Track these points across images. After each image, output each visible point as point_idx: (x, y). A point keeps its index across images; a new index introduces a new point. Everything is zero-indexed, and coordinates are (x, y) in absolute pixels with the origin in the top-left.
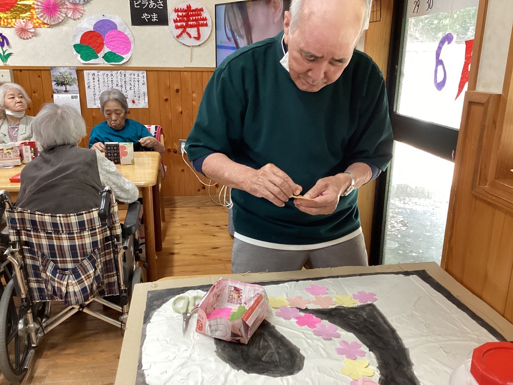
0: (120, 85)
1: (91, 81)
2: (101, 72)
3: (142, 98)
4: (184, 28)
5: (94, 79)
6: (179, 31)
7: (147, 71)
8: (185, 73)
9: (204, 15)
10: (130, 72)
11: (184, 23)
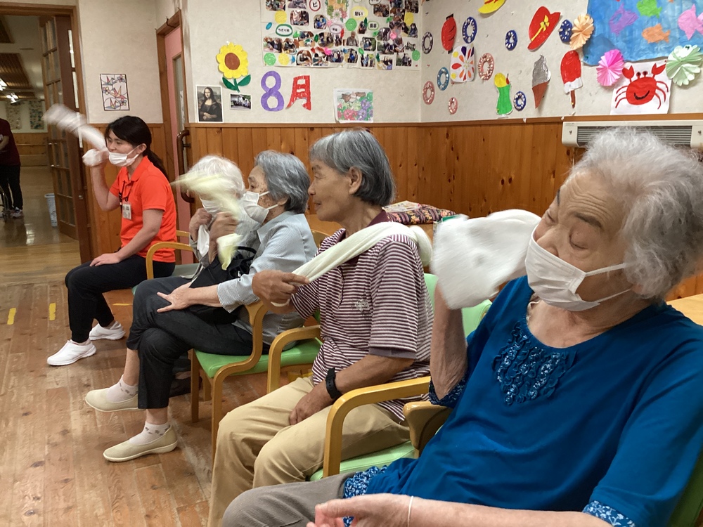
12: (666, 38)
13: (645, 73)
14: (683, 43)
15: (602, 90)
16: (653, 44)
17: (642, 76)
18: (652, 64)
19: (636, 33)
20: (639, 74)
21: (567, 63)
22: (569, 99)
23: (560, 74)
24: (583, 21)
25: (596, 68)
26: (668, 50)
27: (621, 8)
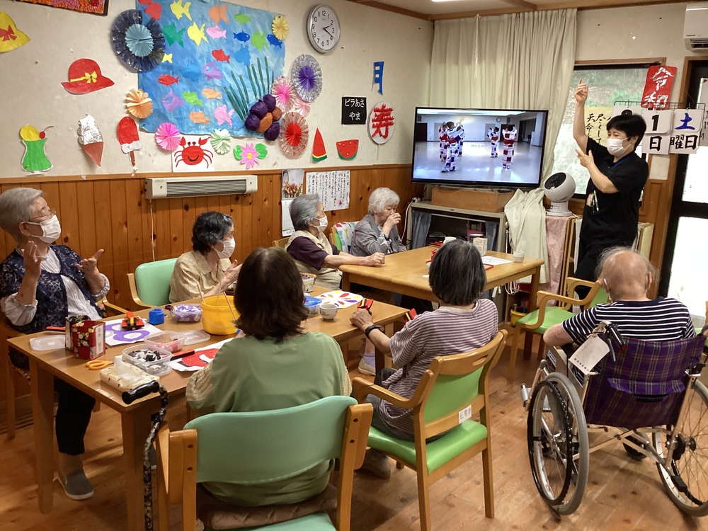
0: (331, 186)
1: (311, 183)
2: (320, 173)
3: (345, 198)
4: (378, 127)
5: (313, 181)
6: (375, 130)
7: (351, 170)
8: (375, 171)
9: (392, 115)
10: (339, 172)
11: (378, 123)
12: (207, 122)
13: (194, 143)
14: (217, 127)
15: (160, 152)
17: (192, 145)
19: (185, 114)
20: (189, 143)
21: (123, 127)
22: (128, 157)
23: (114, 135)
24: (138, 94)
25: (154, 134)
26: (207, 129)
27: (171, 93)
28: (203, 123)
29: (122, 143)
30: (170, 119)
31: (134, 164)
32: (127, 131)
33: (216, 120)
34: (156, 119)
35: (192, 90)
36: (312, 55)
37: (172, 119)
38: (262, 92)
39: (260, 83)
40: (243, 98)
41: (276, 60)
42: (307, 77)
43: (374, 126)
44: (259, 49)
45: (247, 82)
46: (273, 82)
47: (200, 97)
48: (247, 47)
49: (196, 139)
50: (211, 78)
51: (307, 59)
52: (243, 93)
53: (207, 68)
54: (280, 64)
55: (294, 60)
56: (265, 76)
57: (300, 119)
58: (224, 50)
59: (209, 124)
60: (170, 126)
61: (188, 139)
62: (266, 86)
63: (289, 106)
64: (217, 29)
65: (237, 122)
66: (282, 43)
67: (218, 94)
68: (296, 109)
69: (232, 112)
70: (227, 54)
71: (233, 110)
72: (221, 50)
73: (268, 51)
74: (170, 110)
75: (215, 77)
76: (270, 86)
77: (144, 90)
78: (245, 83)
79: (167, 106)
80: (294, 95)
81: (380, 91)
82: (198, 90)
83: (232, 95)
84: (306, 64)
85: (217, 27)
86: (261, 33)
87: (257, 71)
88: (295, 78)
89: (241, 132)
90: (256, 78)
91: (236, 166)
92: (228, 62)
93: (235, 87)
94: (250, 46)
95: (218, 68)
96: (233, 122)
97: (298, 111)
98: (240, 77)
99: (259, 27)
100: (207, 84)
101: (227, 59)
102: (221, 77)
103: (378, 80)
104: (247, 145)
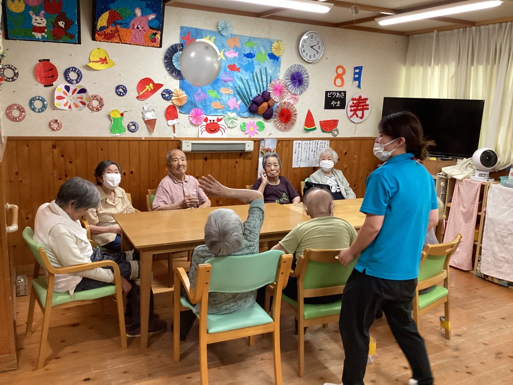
0: (314, 150)
1: (297, 148)
2: (304, 142)
4: (355, 111)
5: (299, 146)
6: (352, 113)
7: (330, 140)
8: (352, 141)
9: (368, 102)
10: (320, 141)
11: (355, 108)
12: (223, 108)
13: (214, 121)
14: (229, 111)
15: (192, 126)
16: (216, 109)
17: (212, 122)
18: (216, 117)
19: (208, 103)
20: (210, 121)
21: (169, 111)
22: (171, 128)
23: (164, 116)
24: (179, 92)
25: (188, 115)
26: (223, 112)
27: (200, 91)
28: (220, 109)
29: (168, 119)
30: (198, 106)
31: (174, 132)
32: (171, 113)
33: (229, 107)
34: (189, 106)
35: (214, 89)
36: (302, 65)
37: (200, 106)
38: (262, 89)
39: (261, 83)
40: (247, 93)
41: (273, 69)
42: (297, 79)
43: (351, 110)
44: (262, 63)
45: (251, 83)
46: (271, 82)
47: (218, 93)
48: (253, 61)
49: (215, 118)
50: (226, 81)
51: (298, 67)
52: (248, 90)
53: (224, 76)
54: (276, 71)
55: (287, 68)
56: (264, 79)
57: (290, 106)
58: (236, 64)
59: (224, 109)
60: (198, 110)
61: (210, 118)
62: (265, 86)
63: (282, 98)
64: (232, 52)
65: (243, 108)
66: (279, 58)
67: (231, 91)
68: (288, 99)
69: (240, 102)
70: (238, 67)
71: (240, 101)
72: (234, 64)
73: (268, 63)
74: (199, 101)
75: (229, 81)
76: (268, 85)
77: (183, 90)
78: (250, 84)
79: (197, 99)
80: (287, 91)
81: (359, 86)
82: (217, 88)
83: (240, 91)
84: (297, 70)
85: (232, 50)
86: (264, 52)
87: (259, 77)
88: (287, 79)
89: (246, 114)
90: (258, 81)
91: (241, 135)
92: (239, 72)
93: (242, 86)
94: (255, 61)
95: (231, 75)
96: (240, 107)
97: (289, 101)
98: (247, 80)
99: (262, 48)
100: (223, 85)
101: (238, 70)
102: (233, 81)
103: (358, 79)
104: (250, 122)
